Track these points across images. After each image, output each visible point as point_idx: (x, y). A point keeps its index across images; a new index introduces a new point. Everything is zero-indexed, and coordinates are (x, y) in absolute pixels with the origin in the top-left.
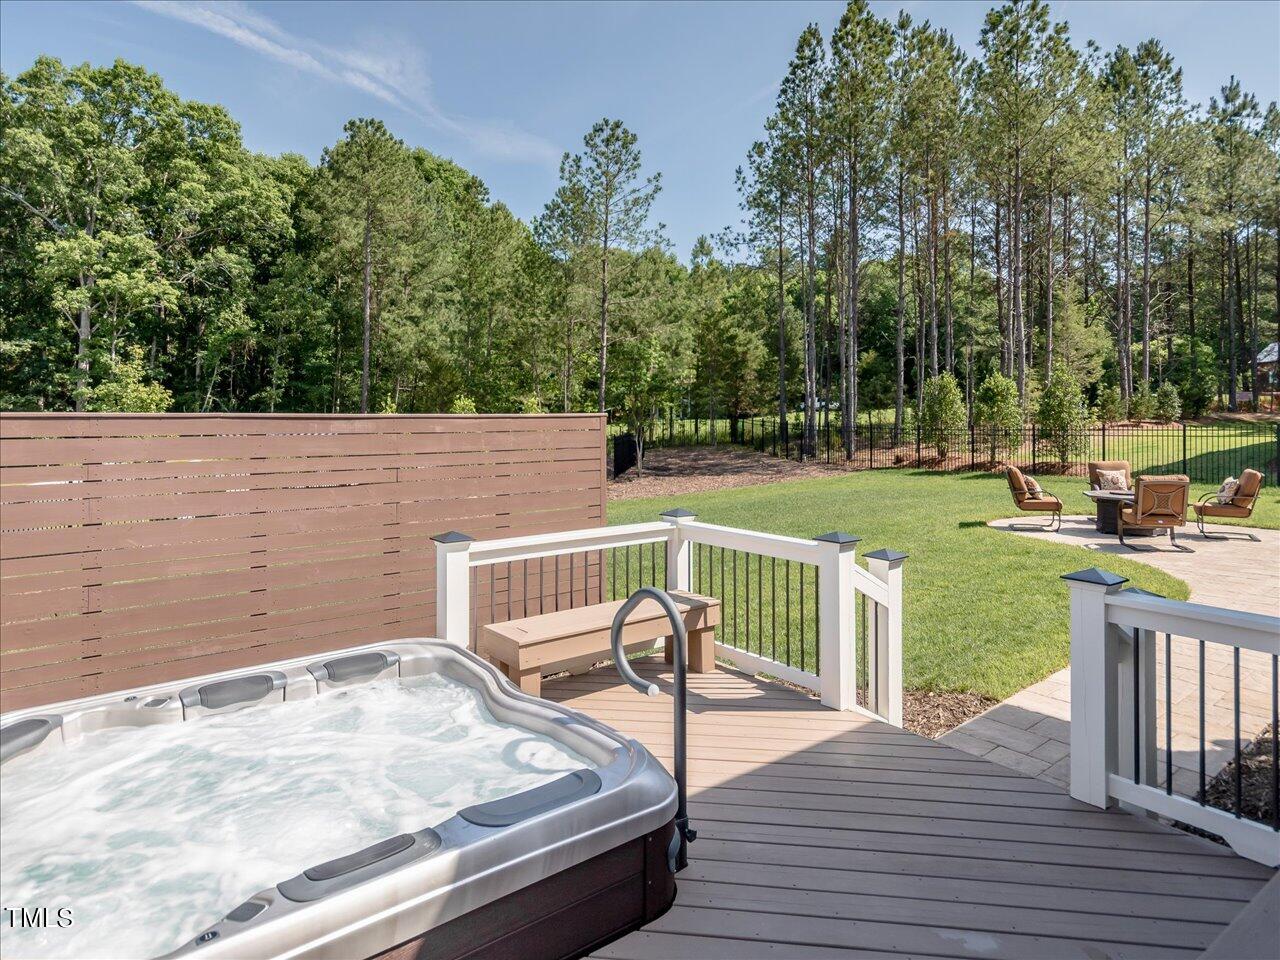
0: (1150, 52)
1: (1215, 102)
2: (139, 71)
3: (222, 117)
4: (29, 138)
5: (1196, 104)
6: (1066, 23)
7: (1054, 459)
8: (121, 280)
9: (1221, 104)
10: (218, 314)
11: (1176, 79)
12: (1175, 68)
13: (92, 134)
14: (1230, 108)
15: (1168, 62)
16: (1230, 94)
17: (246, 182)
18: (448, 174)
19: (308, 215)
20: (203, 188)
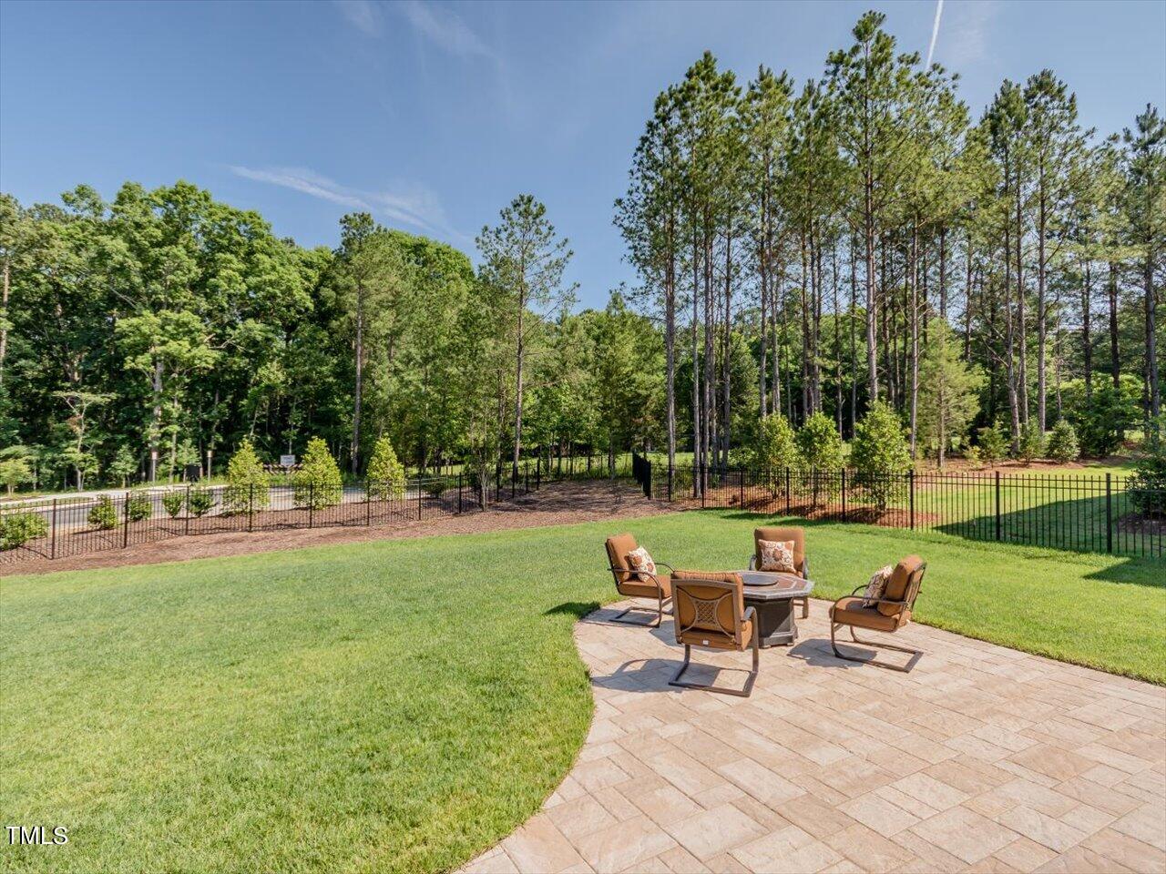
0: (1043, 84)
1: (1128, 132)
2: (192, 189)
3: (255, 219)
4: (110, 243)
5: (1090, 128)
6: (916, 53)
7: (871, 505)
8: (173, 346)
9: (1136, 134)
10: (256, 371)
11: (1072, 107)
12: (1067, 94)
13: (155, 237)
14: (1147, 137)
15: (1060, 91)
16: (1145, 123)
17: (274, 268)
18: (445, 257)
19: (327, 292)
20: (237, 274)
